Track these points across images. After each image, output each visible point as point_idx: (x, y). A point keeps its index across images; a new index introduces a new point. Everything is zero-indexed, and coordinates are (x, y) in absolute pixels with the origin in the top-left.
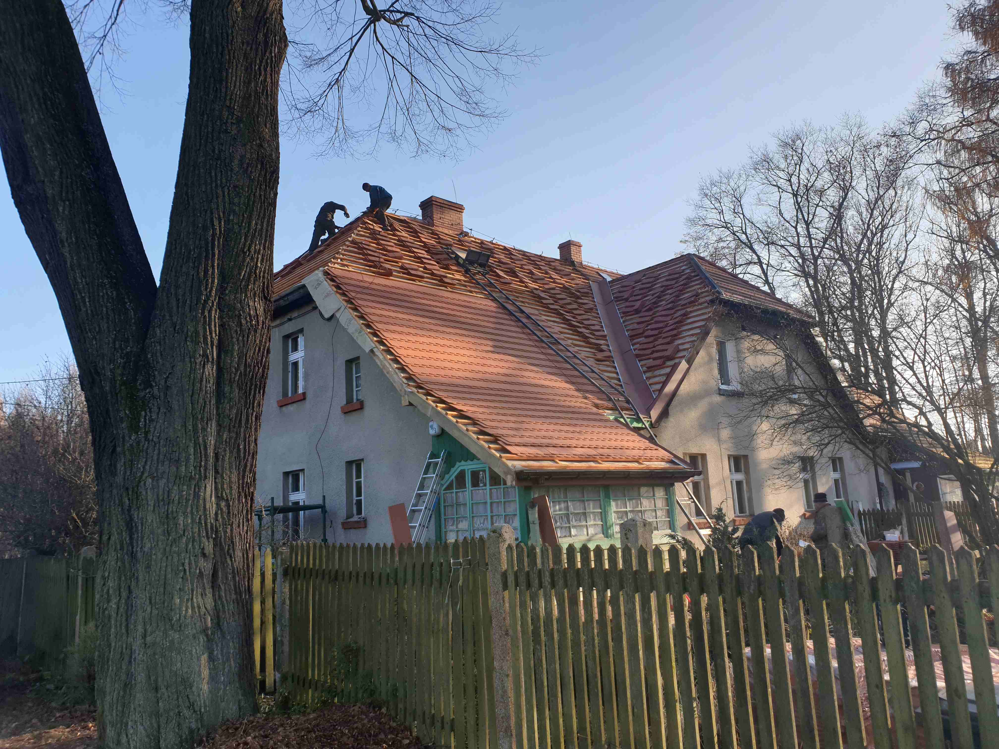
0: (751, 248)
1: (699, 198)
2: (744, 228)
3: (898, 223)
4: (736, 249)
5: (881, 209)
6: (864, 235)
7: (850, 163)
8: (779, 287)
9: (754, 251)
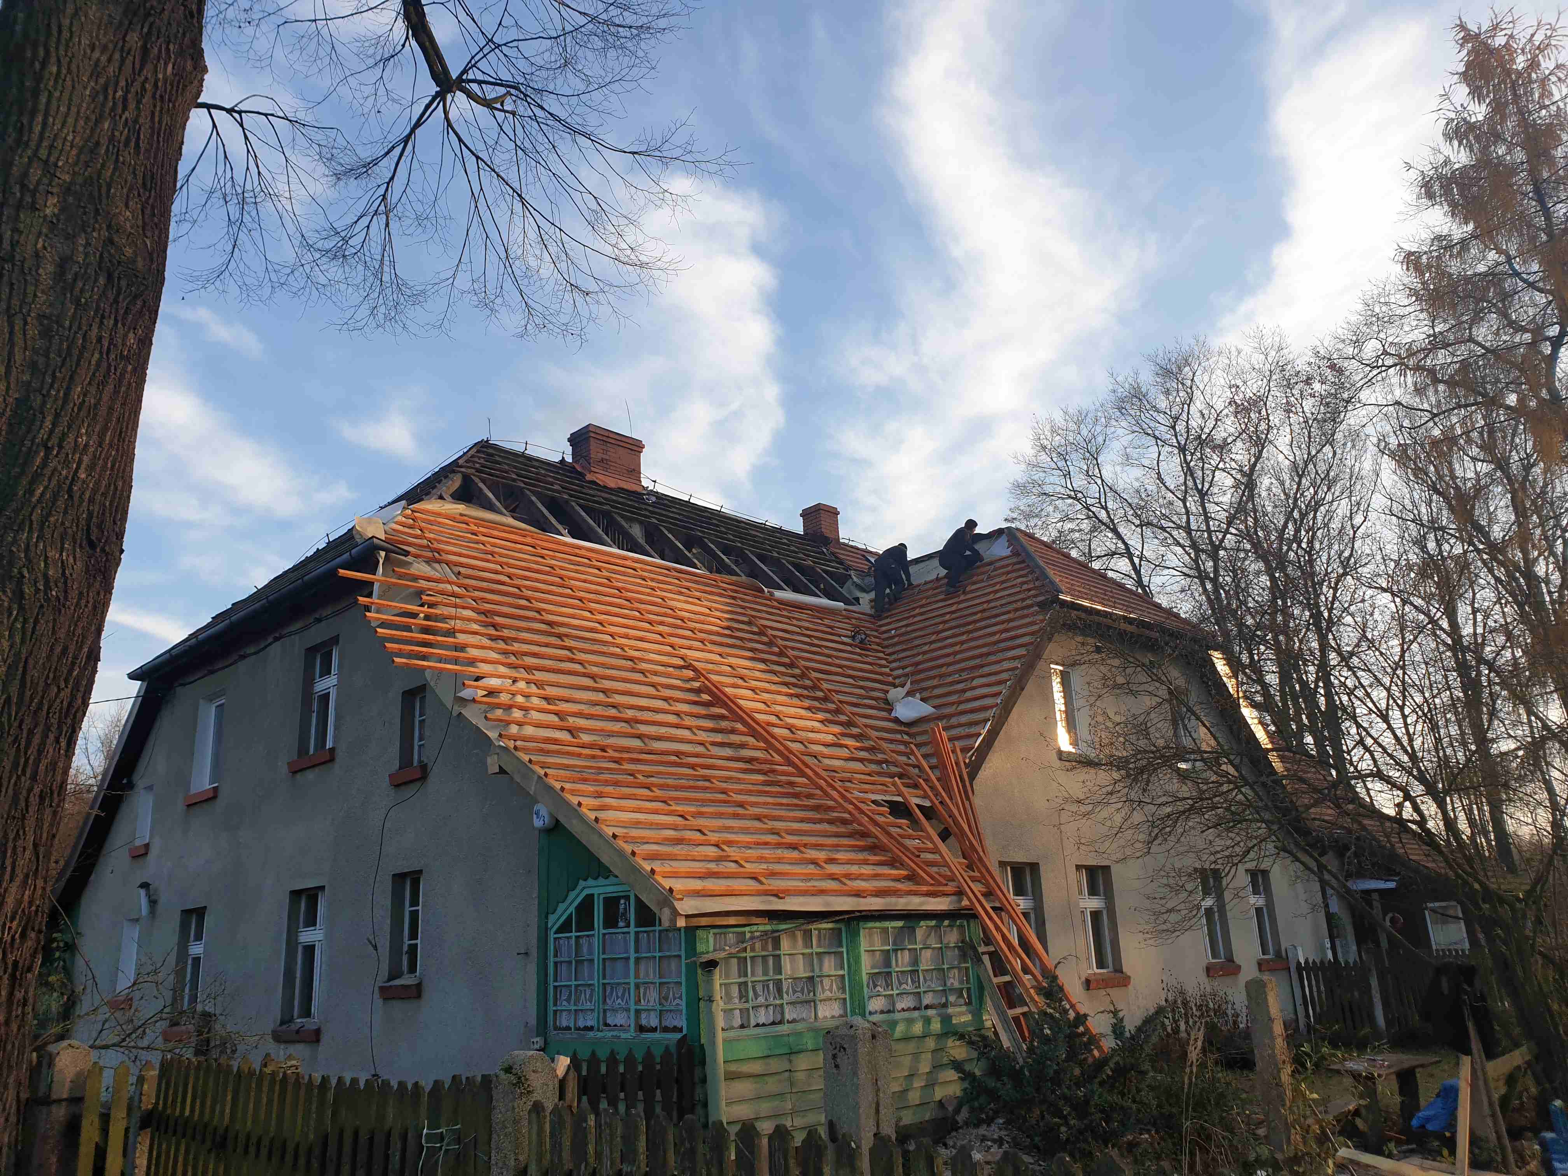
0: (1115, 531)
1: (1032, 452)
2: (1103, 500)
3: (1338, 499)
4: (1091, 531)
5: (1313, 476)
6: (1289, 516)
7: (1265, 404)
8: (1159, 593)
9: (1119, 536)
